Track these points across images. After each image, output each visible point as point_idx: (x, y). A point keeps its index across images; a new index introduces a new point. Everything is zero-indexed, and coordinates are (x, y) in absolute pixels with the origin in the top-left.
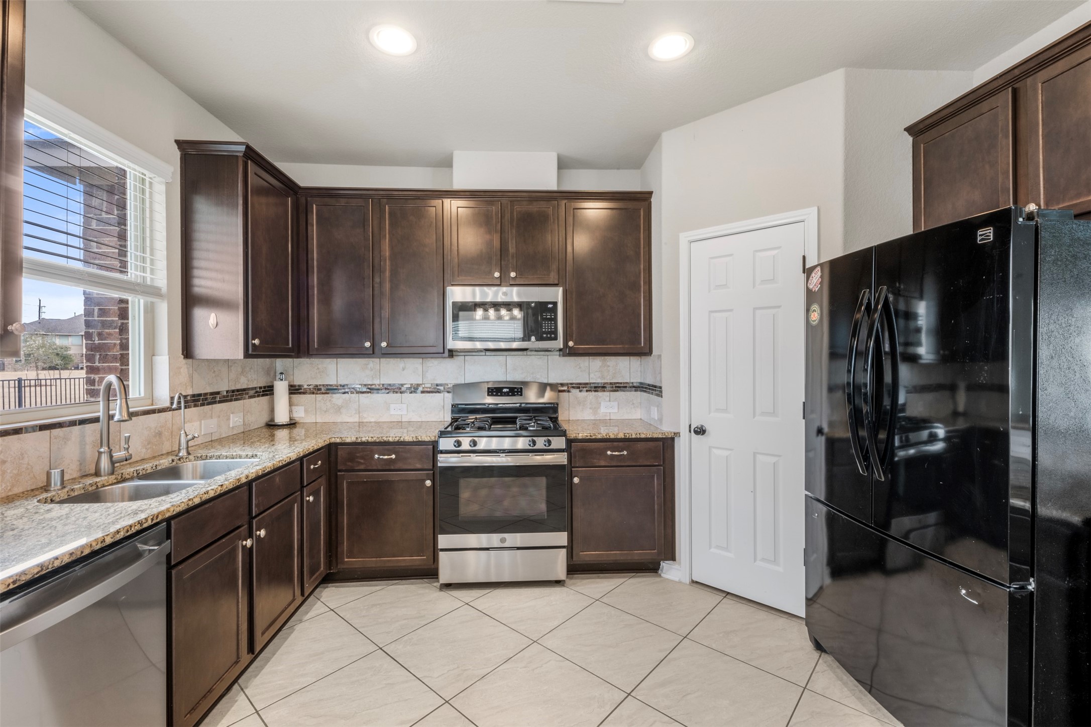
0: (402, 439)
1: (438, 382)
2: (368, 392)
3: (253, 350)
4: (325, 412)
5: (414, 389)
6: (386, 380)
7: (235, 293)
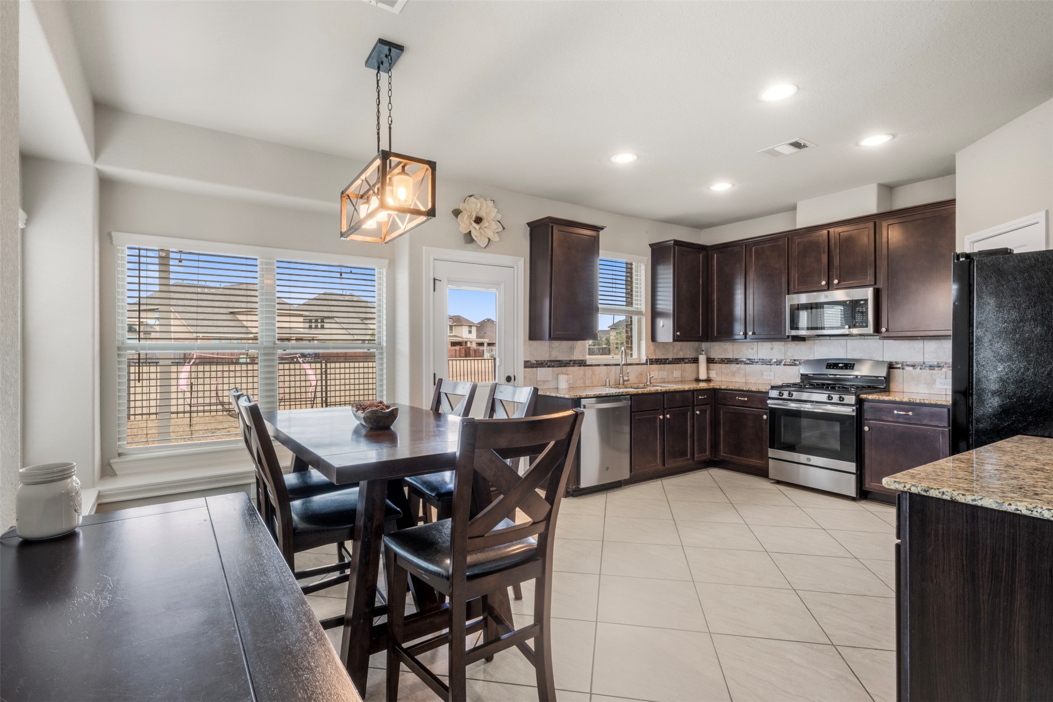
0: (750, 389)
1: (795, 358)
2: (751, 364)
3: (677, 338)
5: (778, 363)
7: (670, 310)
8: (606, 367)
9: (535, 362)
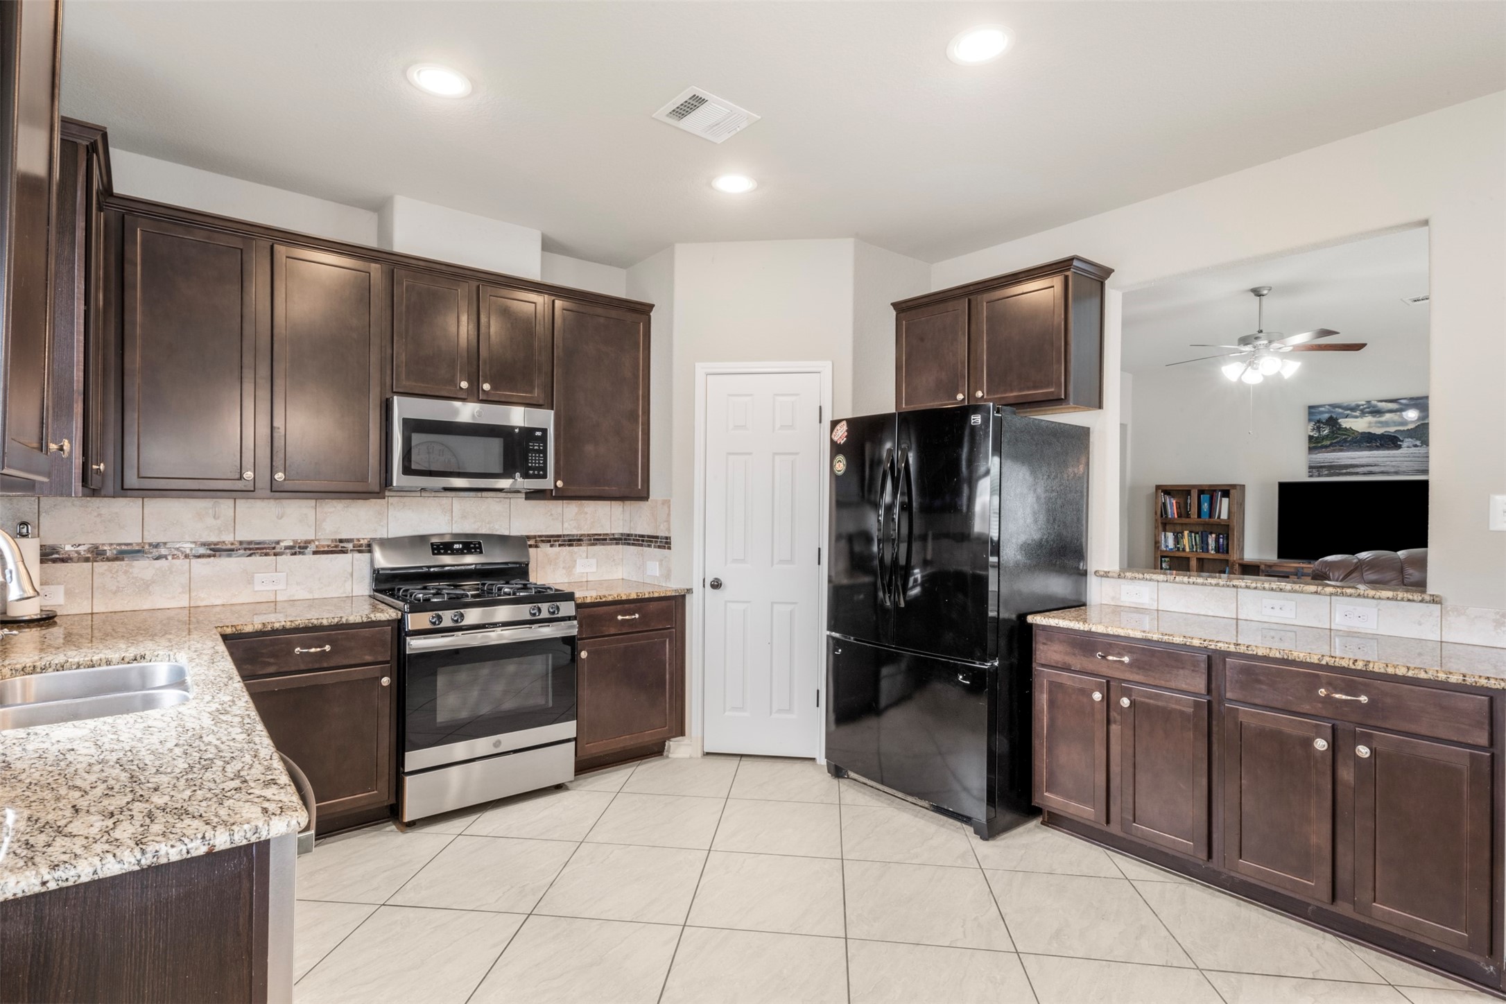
0: (344, 621)
2: (209, 556)
4: (115, 593)
5: (299, 549)
6: (245, 535)
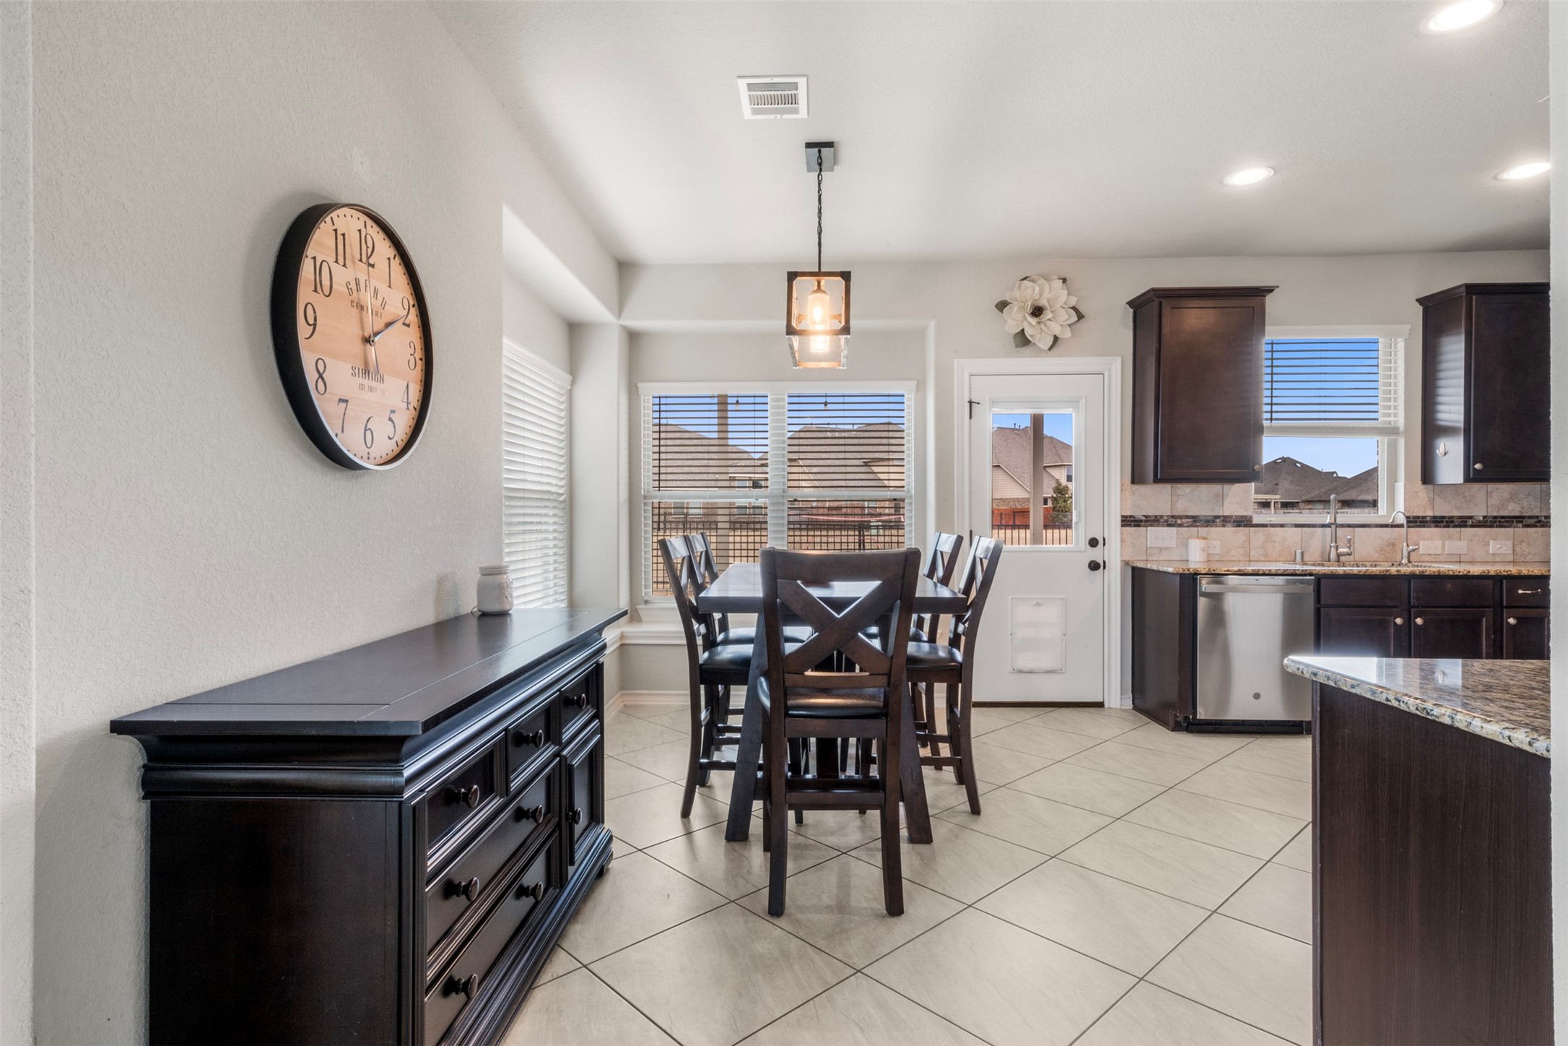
3: (1474, 473)
7: (1459, 422)
8: (1300, 529)
9: (1144, 518)
